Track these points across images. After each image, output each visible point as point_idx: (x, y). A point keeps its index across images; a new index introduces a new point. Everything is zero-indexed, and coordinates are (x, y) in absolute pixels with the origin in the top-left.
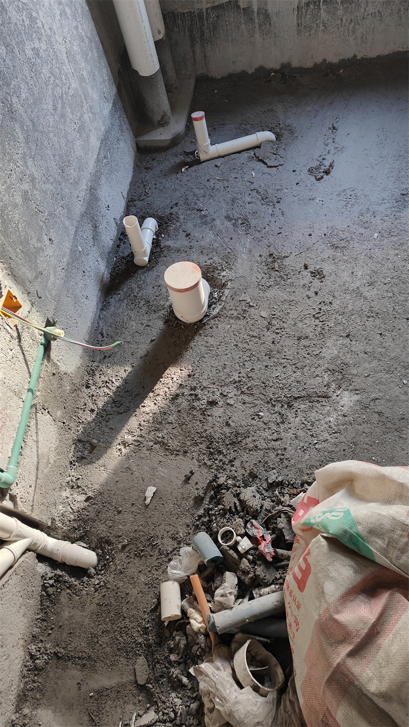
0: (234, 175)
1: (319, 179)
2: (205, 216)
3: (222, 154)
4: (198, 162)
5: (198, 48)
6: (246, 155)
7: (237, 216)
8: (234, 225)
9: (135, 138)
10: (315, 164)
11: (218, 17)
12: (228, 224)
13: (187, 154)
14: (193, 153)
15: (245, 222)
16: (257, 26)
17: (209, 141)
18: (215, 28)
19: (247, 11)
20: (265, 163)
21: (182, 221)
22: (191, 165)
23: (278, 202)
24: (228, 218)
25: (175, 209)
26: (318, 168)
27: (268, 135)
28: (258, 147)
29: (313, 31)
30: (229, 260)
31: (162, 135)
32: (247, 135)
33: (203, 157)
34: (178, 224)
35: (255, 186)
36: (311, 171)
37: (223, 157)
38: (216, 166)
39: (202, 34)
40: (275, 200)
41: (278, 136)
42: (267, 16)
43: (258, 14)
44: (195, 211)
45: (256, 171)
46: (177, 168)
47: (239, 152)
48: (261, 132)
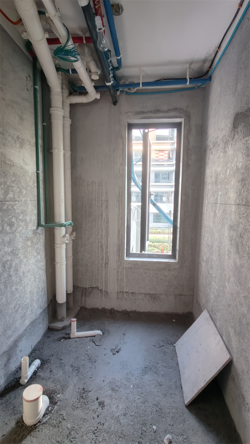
0: (81, 346)
1: (114, 354)
2: (62, 363)
3: (80, 337)
4: (70, 338)
5: (83, 298)
6: (89, 338)
7: (76, 365)
8: (73, 370)
9: (49, 324)
10: (113, 347)
11: (92, 290)
12: (71, 369)
13: (66, 334)
14: (69, 334)
15: (78, 369)
16: (104, 295)
17: (76, 330)
18: (90, 293)
19: (101, 290)
20: (95, 343)
21: (51, 364)
22: (66, 338)
23: (95, 362)
24: (72, 366)
25: (51, 357)
26: (114, 349)
27: (99, 332)
28: (95, 336)
29: (122, 300)
30: (64, 388)
31: (59, 325)
32: (92, 330)
33: (72, 336)
34: (49, 365)
35: (88, 353)
36: (112, 350)
37: (80, 338)
38: (76, 341)
39: (86, 294)
40: (94, 361)
41: (103, 333)
42: (107, 293)
43: (104, 292)
44: (59, 360)
45: (90, 347)
46: (59, 340)
47: (87, 337)
48: (97, 331)
